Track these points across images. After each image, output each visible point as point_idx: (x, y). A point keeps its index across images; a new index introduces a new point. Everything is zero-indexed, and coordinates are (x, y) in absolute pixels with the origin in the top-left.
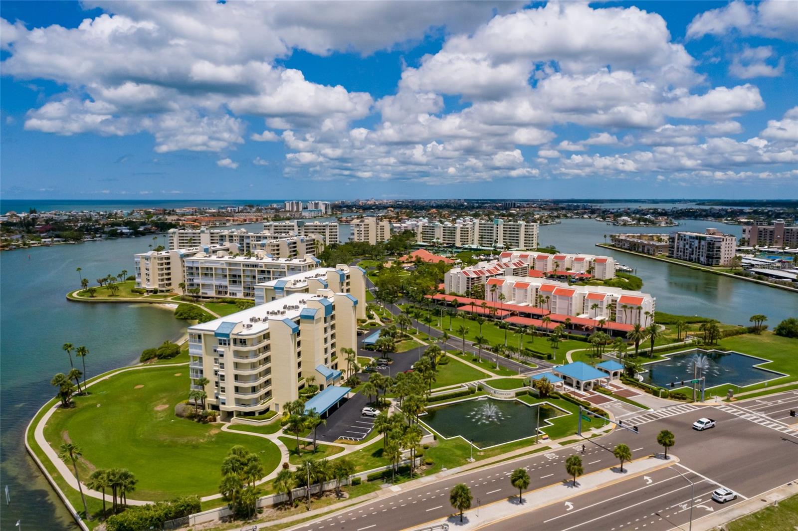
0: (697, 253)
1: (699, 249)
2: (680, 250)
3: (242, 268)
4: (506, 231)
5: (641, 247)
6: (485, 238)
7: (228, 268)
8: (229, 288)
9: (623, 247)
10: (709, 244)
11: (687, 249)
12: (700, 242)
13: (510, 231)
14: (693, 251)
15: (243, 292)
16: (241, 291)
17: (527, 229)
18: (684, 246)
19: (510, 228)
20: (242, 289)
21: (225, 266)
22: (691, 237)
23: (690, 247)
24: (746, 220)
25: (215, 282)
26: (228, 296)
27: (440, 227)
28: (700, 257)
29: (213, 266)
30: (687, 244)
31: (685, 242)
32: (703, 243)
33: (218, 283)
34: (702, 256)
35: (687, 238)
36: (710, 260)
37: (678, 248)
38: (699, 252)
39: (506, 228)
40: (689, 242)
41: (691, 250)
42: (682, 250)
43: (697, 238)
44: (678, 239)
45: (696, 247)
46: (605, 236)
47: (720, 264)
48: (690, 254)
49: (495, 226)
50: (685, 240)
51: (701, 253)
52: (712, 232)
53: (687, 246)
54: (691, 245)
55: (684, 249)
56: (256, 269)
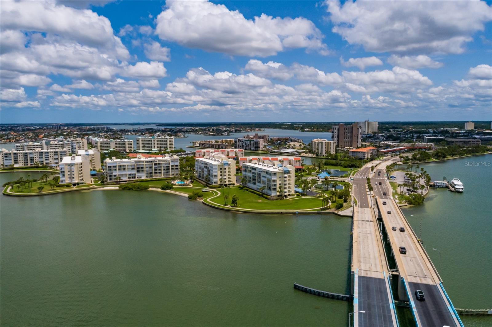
0: (249, 146)
1: (250, 144)
2: (240, 146)
3: (145, 163)
4: (158, 142)
5: (217, 146)
6: (145, 146)
7: (136, 164)
8: (137, 175)
9: (205, 147)
10: (255, 142)
11: (244, 145)
12: (250, 142)
13: (160, 142)
14: (247, 145)
15: (145, 176)
16: (144, 175)
17: (170, 140)
18: (242, 144)
19: (160, 140)
20: (145, 174)
21: (134, 164)
22: (245, 140)
23: (245, 144)
24: (213, 133)
25: (127, 172)
26: (137, 179)
27: (114, 142)
28: (251, 148)
29: (126, 164)
30: (244, 143)
31: (243, 142)
32: (252, 142)
33: (129, 173)
34: (252, 147)
35: (243, 141)
36: (256, 149)
37: (239, 145)
38: (250, 146)
39: (158, 140)
40: (244, 142)
41: (246, 145)
42: (241, 146)
43: (249, 140)
44: (239, 141)
45: (249, 144)
46: (191, 143)
47: (260, 150)
48: (245, 147)
49: (153, 140)
50: (242, 141)
51: (251, 146)
52: (252, 138)
53: (244, 144)
54: (246, 143)
55: (242, 145)
56: (153, 163)
